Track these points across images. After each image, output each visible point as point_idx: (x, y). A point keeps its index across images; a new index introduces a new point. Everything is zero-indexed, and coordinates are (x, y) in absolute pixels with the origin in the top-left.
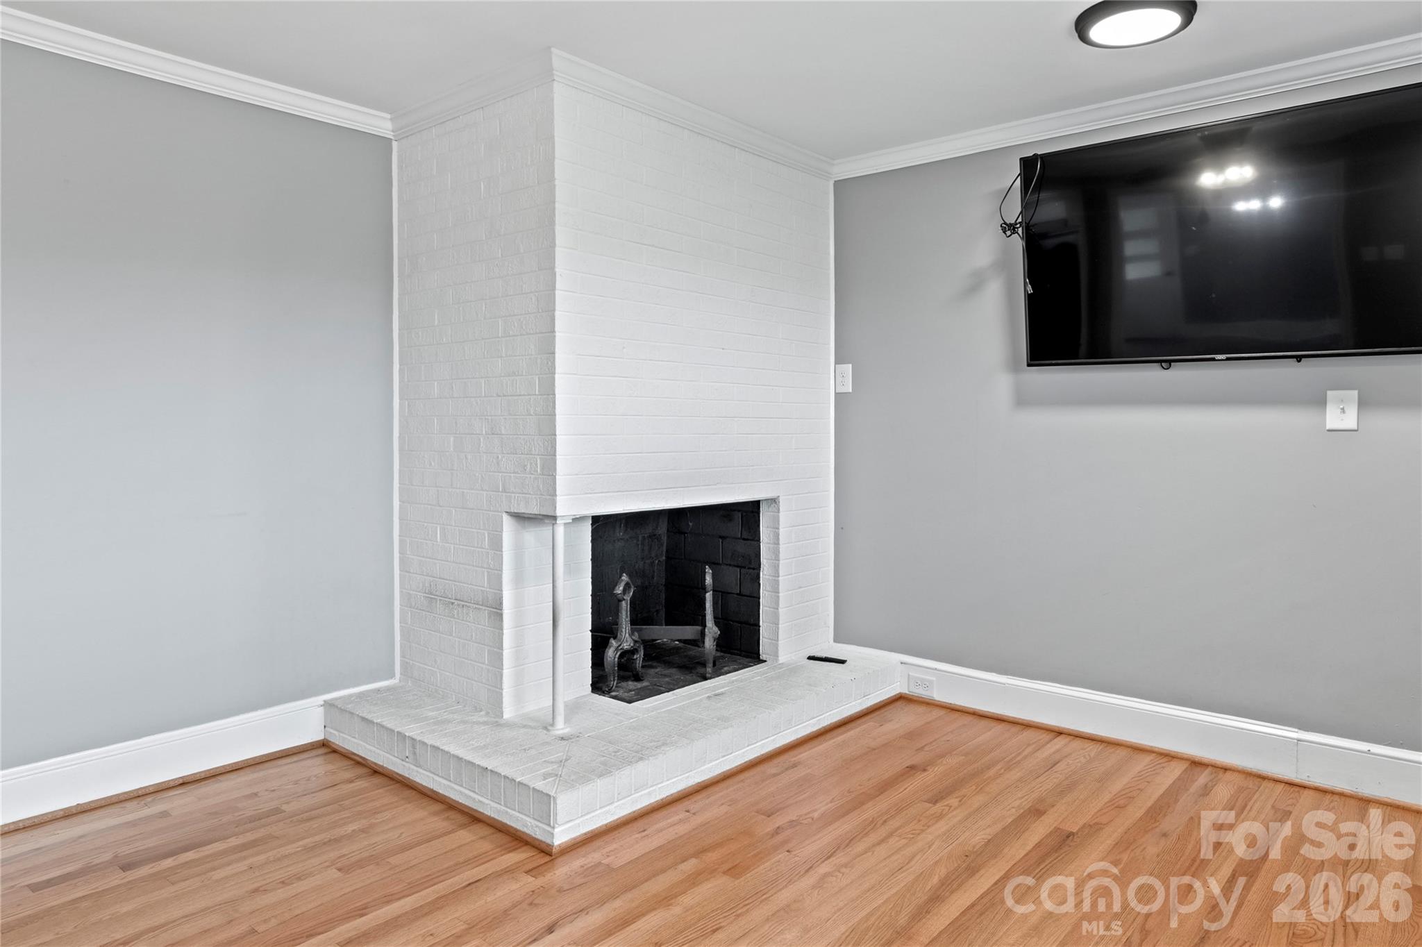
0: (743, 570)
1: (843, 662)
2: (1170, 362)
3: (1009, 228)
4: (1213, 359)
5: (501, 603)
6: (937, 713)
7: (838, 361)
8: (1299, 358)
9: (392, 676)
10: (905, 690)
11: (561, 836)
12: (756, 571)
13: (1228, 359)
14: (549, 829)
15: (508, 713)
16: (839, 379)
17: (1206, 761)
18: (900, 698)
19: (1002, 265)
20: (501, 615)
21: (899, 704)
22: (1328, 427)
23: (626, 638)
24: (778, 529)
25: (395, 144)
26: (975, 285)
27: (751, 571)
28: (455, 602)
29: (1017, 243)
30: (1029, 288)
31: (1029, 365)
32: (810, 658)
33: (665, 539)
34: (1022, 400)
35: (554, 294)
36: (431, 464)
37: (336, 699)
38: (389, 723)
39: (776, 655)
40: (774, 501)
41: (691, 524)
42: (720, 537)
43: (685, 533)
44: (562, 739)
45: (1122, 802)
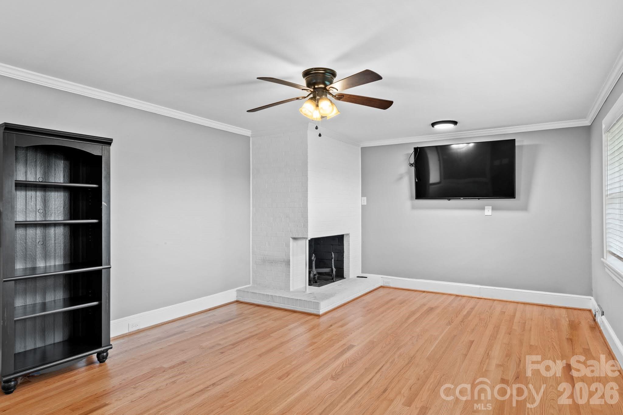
0: (339, 254)
1: (367, 277)
2: (450, 199)
3: (411, 165)
4: (460, 199)
5: (289, 261)
6: (391, 290)
7: (362, 196)
8: (479, 199)
9: (250, 284)
10: (382, 285)
11: (321, 312)
12: (342, 254)
13: (463, 199)
14: (318, 310)
15: (291, 290)
16: (362, 201)
17: (460, 295)
18: (381, 287)
19: (408, 173)
20: (289, 264)
21: (381, 288)
22: (486, 214)
23: (314, 271)
24: (349, 242)
25: (251, 138)
26: (401, 178)
27: (341, 254)
28: (272, 262)
29: (413, 169)
30: (417, 181)
31: (416, 199)
32: (357, 277)
33: (313, 246)
34: (414, 207)
35: (308, 183)
36: (264, 225)
37: (241, 289)
38: (262, 293)
39: (349, 276)
40: (348, 234)
41: (322, 242)
42: (331, 245)
43: (320, 244)
44: (310, 294)
45: (442, 303)
